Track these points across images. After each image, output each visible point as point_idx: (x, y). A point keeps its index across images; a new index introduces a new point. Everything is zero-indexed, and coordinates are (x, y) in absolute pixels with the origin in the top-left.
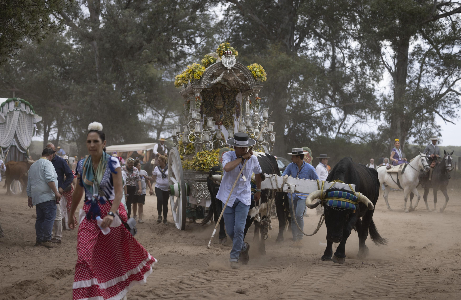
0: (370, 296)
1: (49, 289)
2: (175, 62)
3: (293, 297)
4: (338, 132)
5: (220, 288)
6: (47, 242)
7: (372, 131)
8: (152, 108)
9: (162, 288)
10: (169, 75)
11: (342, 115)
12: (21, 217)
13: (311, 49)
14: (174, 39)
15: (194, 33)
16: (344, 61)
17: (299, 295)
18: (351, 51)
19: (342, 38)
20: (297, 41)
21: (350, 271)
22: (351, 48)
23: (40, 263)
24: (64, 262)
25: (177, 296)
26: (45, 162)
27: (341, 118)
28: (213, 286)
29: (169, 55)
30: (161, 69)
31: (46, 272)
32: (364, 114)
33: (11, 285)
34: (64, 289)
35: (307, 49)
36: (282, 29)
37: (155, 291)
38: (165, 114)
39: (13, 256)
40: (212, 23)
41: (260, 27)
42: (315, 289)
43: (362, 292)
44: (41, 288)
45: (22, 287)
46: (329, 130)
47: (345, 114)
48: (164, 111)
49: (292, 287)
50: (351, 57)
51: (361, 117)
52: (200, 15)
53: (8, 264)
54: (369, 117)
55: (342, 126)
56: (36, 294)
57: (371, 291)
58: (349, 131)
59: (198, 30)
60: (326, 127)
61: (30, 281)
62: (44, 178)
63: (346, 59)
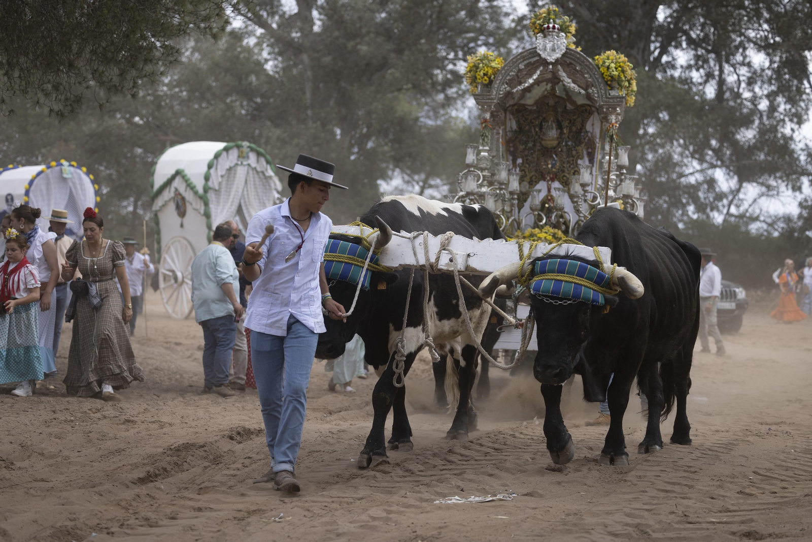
0: (782, 481)
1: (225, 458)
2: (443, 91)
3: (645, 479)
4: (728, 213)
5: (517, 461)
6: (223, 387)
7: (787, 212)
8: (403, 171)
9: (418, 461)
10: (431, 113)
11: (733, 183)
12: (179, 348)
13: (682, 67)
14: (442, 50)
15: (475, 40)
16: (739, 88)
17: (657, 476)
18: (752, 70)
19: (737, 48)
20: (656, 53)
21: (748, 441)
22: (752, 64)
23: (211, 418)
24: (250, 417)
25: (443, 472)
26: (218, 251)
27: (733, 188)
28: (506, 458)
29: (432, 79)
30: (418, 104)
31: (220, 431)
32: (773, 183)
33: (161, 450)
34: (249, 458)
35: (674, 67)
36: (630, 31)
37: (404, 464)
38: (425, 182)
39: (164, 407)
40: (507, 23)
41: (592, 29)
42: (685, 468)
43: (768, 474)
44: (211, 457)
45: (179, 453)
46: (712, 210)
47: (741, 182)
48: (423, 176)
49: (644, 463)
50: (751, 82)
51: (769, 187)
52: (487, 8)
53: (156, 418)
54: (783, 187)
55: (735, 202)
56: (202, 466)
57: (785, 473)
58: (747, 211)
59: (482, 34)
60: (706, 205)
61: (193, 445)
62: (216, 277)
63: (743, 85)
